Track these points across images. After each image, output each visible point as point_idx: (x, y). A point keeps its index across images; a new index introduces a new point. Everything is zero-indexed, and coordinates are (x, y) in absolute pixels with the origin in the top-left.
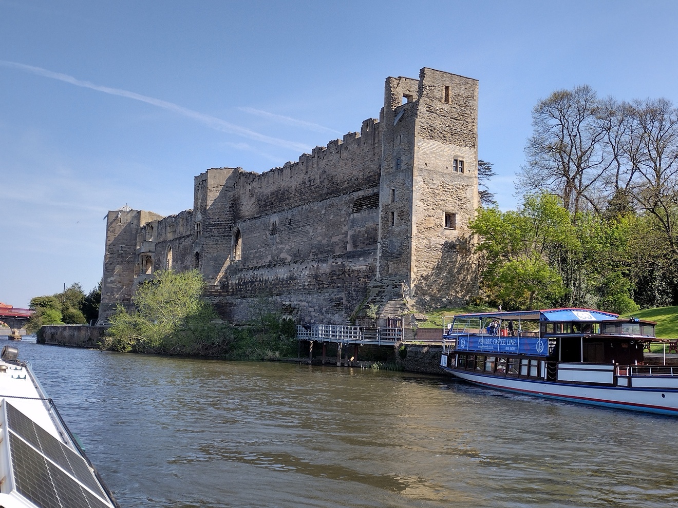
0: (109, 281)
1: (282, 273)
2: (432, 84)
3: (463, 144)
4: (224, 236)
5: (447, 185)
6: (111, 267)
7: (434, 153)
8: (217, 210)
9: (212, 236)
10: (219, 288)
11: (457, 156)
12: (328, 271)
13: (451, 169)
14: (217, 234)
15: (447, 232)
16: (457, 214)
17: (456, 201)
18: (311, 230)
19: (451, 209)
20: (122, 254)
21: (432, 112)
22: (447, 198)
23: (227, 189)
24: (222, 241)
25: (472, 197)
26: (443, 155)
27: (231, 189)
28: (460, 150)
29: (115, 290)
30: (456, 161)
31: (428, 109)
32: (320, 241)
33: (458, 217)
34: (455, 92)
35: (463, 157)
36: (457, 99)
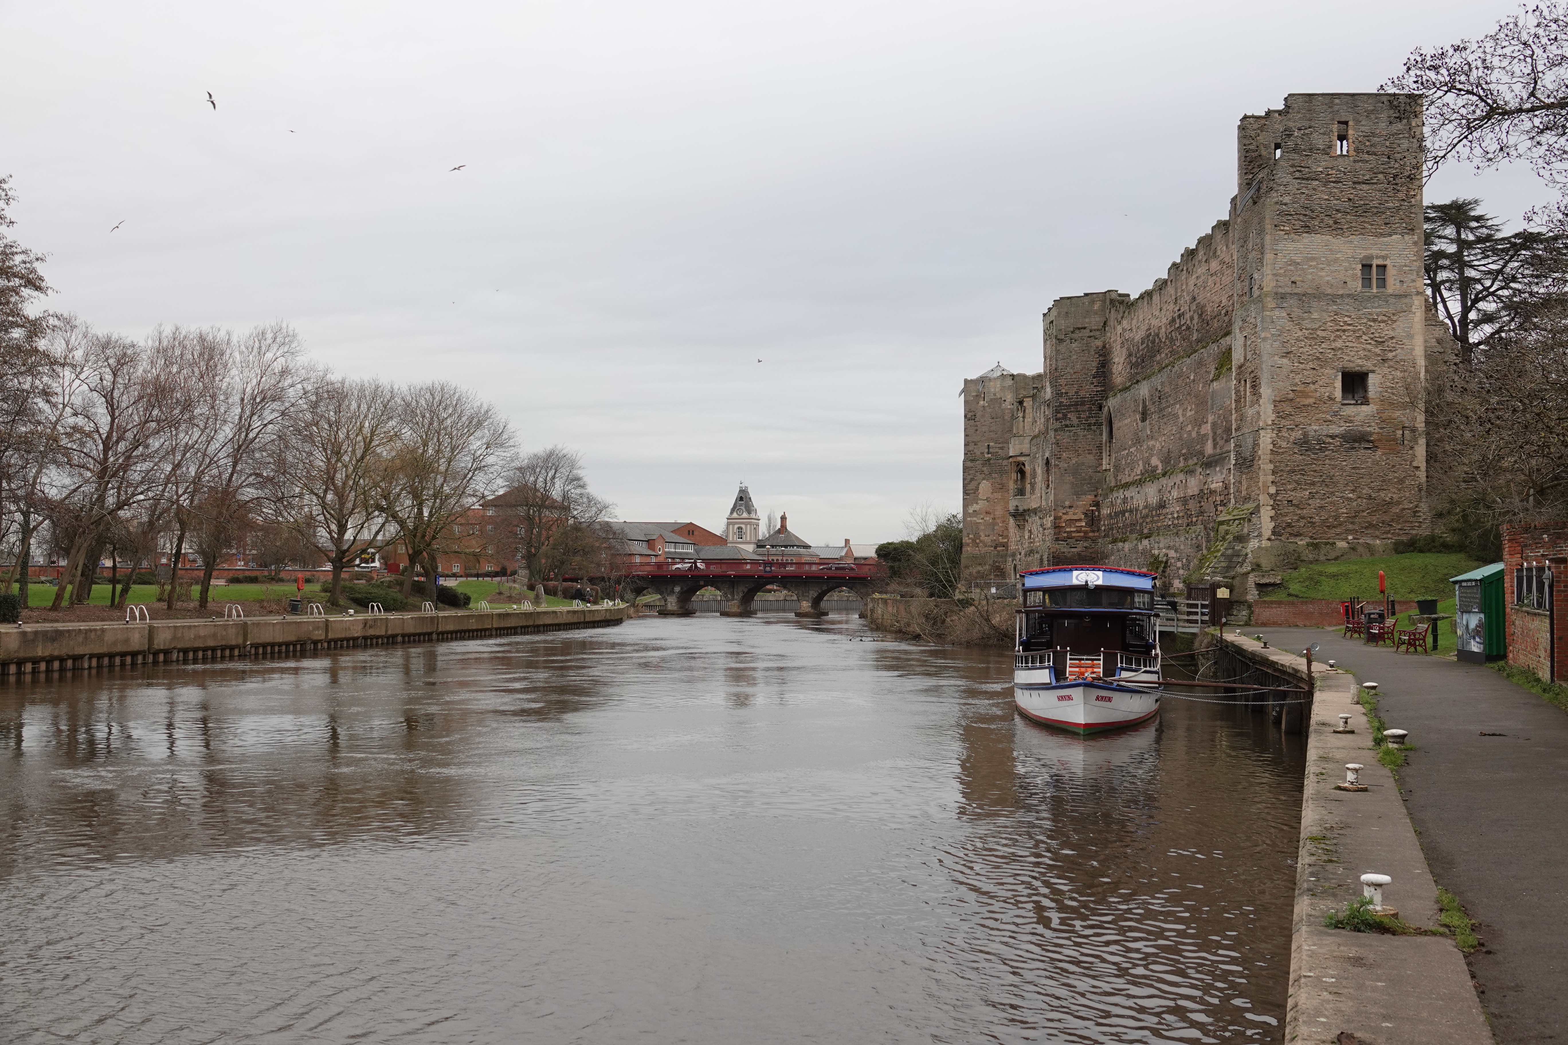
0: (971, 511)
1: (1150, 493)
2: (1307, 124)
3: (1387, 230)
4: (1090, 425)
5: (1346, 319)
6: (972, 486)
7: (1313, 259)
8: (1074, 376)
9: (1067, 426)
10: (1084, 524)
11: (1371, 257)
12: (1196, 491)
13: (1356, 285)
14: (1075, 421)
15: (1350, 411)
16: (1373, 372)
17: (1369, 347)
18: (1180, 412)
19: (1357, 363)
20: (989, 459)
21: (1307, 179)
22: (1347, 344)
23: (1092, 334)
24: (1084, 436)
25: (1410, 336)
26: (1336, 260)
27: (1098, 333)
28: (1376, 244)
29: (983, 527)
30: (1367, 267)
31: (1297, 174)
32: (1189, 433)
33: (1373, 381)
34: (1363, 128)
35: (1385, 258)
36: (1368, 143)
